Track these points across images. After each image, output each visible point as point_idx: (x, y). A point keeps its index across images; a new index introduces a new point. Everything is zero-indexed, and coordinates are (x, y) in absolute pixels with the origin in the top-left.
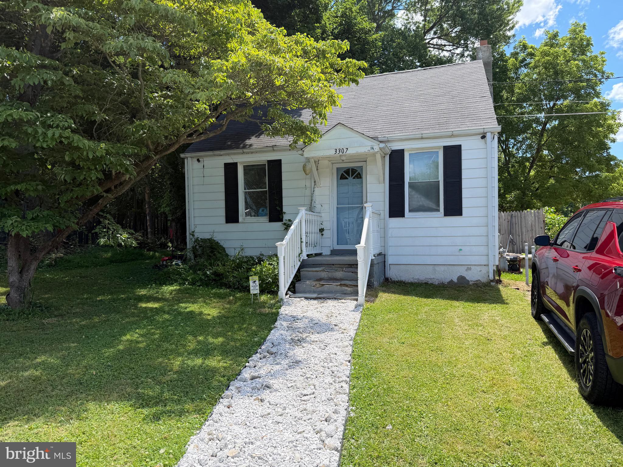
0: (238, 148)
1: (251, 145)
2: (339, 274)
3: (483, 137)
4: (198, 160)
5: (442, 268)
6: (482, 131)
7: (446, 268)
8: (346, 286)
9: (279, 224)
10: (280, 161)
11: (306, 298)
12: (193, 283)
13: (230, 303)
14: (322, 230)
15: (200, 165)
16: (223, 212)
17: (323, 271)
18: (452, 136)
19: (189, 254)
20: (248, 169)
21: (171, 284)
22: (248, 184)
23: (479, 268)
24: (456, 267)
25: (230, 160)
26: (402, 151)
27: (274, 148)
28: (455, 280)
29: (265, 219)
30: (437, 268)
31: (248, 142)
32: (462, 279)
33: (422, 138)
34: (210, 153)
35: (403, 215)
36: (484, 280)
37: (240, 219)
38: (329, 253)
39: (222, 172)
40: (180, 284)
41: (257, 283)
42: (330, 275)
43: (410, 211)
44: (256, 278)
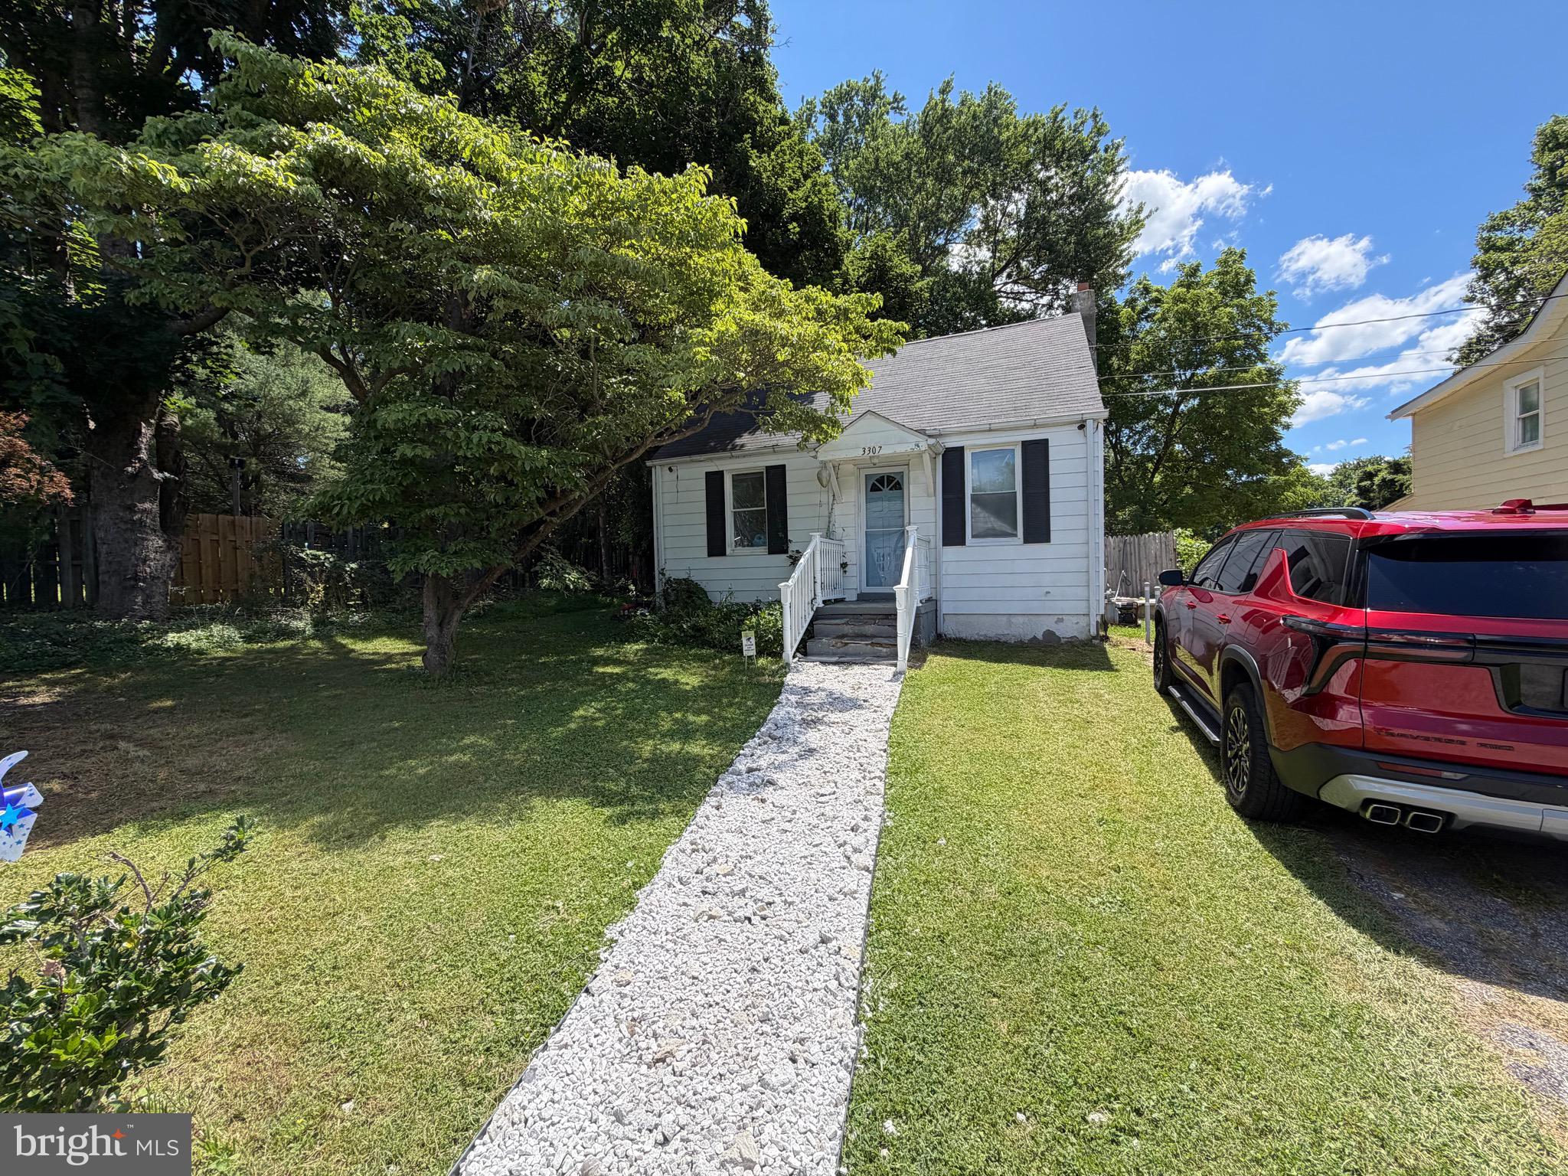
0: (724, 450)
1: (742, 446)
2: (870, 629)
3: (1082, 427)
4: (670, 470)
5: (1021, 619)
6: (1079, 418)
7: (1026, 619)
8: (881, 645)
9: (784, 556)
10: (783, 467)
11: (823, 663)
12: (664, 641)
13: (715, 668)
14: (844, 565)
15: (673, 475)
16: (703, 541)
17: (847, 624)
18: (1035, 426)
19: (660, 601)
20: (737, 479)
21: (636, 642)
22: (738, 501)
23: (1074, 619)
24: (1041, 618)
25: (713, 467)
26: (961, 450)
27: (774, 449)
28: (1040, 637)
29: (763, 550)
30: (1014, 620)
31: (738, 441)
32: (1049, 634)
33: (990, 430)
34: (687, 458)
35: (962, 542)
36: (1082, 637)
37: (728, 551)
38: (855, 598)
39: (702, 484)
40: (647, 642)
41: (753, 640)
42: (856, 629)
43: (973, 536)
44: (752, 634)
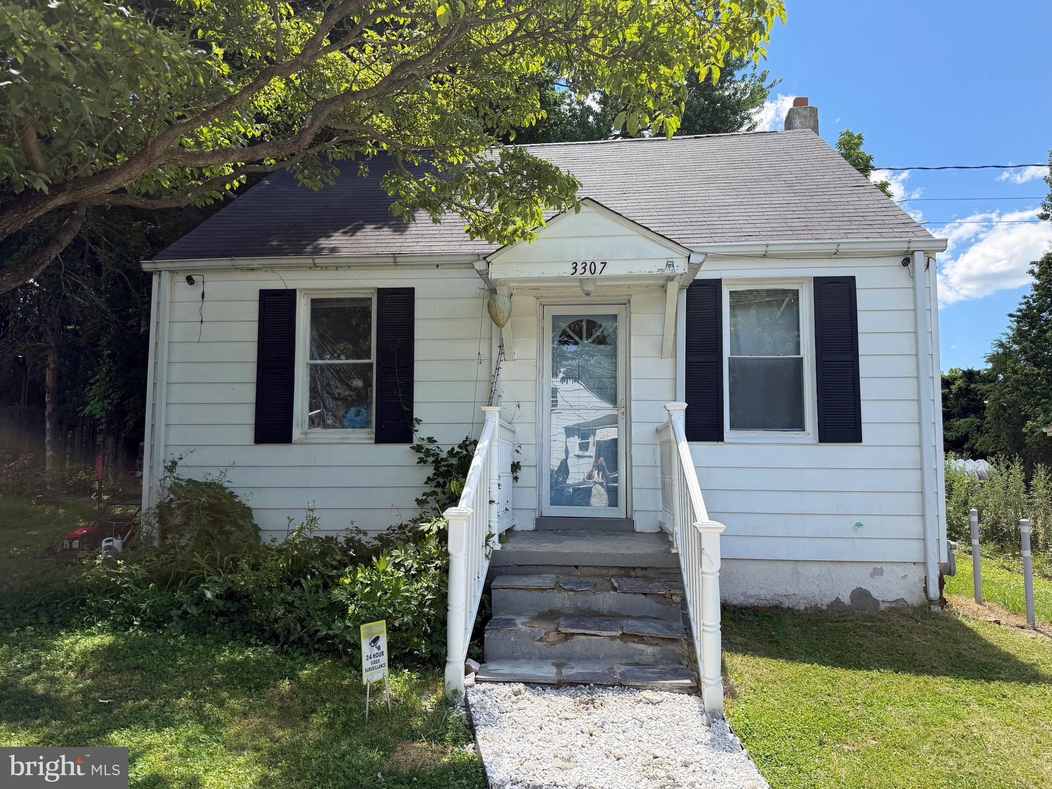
0: (299, 252)
1: (333, 250)
2: (606, 600)
3: (906, 262)
4: (190, 280)
5: (815, 570)
6: (903, 247)
7: (824, 568)
8: (641, 639)
9: (406, 447)
10: (410, 292)
11: (530, 684)
12: (155, 622)
14: (515, 467)
15: (196, 291)
16: (248, 415)
17: (558, 587)
18: (836, 255)
19: (149, 527)
20: (320, 308)
21: (85, 626)
22: (320, 345)
23: (900, 571)
24: (847, 568)
25: (275, 282)
26: (716, 284)
27: (395, 260)
28: (846, 599)
29: (366, 435)
30: (803, 569)
31: (324, 242)
32: (861, 595)
33: (764, 256)
34: (225, 262)
35: (719, 437)
36: (914, 598)
37: (296, 434)
38: (531, 526)
39: (252, 311)
40: (114, 628)
41: (383, 643)
42: (581, 600)
43: (733, 426)
44: (380, 627)
